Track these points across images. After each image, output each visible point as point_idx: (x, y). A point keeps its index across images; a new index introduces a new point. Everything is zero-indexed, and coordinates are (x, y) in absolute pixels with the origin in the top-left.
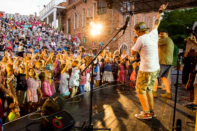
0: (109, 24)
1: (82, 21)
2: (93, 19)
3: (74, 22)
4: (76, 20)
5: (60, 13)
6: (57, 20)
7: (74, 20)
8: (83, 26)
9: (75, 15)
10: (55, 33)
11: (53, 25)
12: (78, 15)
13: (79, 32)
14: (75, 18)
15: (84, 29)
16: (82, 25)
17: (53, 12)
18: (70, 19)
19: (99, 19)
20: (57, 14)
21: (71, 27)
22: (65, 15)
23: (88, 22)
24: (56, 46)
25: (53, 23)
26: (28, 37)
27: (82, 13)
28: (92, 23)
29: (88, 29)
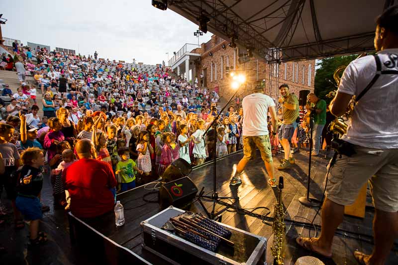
0: (253, 75)
1: (220, 72)
2: (235, 69)
3: (211, 73)
4: (213, 70)
5: (193, 62)
6: (191, 71)
7: (210, 70)
8: (222, 78)
9: (212, 64)
10: (188, 87)
11: (185, 77)
12: (216, 64)
13: (217, 85)
14: (212, 67)
15: (224, 81)
16: (221, 76)
17: (185, 61)
18: (206, 69)
19: (241, 68)
20: (190, 63)
22: (199, 64)
23: (228, 72)
24: (189, 102)
25: (185, 74)
26: (153, 93)
27: (221, 61)
28: (232, 74)
29: (228, 81)
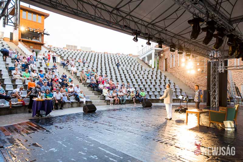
3: (170, 62)
4: (172, 60)
7: (170, 60)
9: (171, 56)
12: (174, 56)
14: (171, 58)
17: (151, 53)
18: (167, 59)
21: (168, 66)
